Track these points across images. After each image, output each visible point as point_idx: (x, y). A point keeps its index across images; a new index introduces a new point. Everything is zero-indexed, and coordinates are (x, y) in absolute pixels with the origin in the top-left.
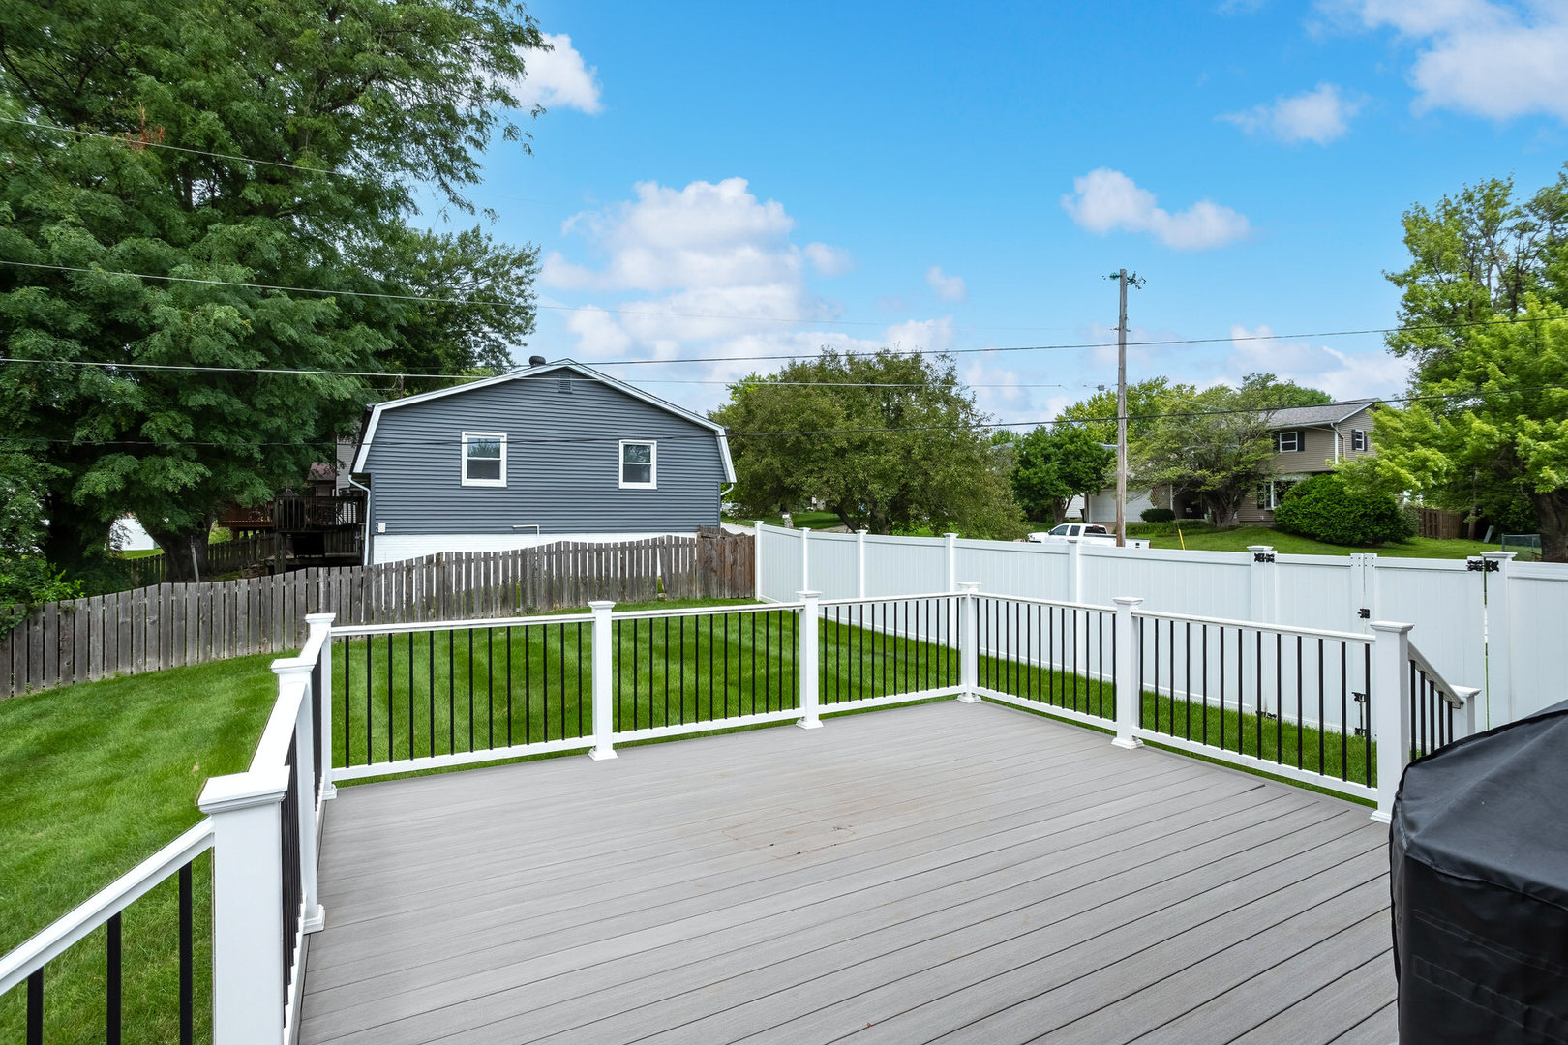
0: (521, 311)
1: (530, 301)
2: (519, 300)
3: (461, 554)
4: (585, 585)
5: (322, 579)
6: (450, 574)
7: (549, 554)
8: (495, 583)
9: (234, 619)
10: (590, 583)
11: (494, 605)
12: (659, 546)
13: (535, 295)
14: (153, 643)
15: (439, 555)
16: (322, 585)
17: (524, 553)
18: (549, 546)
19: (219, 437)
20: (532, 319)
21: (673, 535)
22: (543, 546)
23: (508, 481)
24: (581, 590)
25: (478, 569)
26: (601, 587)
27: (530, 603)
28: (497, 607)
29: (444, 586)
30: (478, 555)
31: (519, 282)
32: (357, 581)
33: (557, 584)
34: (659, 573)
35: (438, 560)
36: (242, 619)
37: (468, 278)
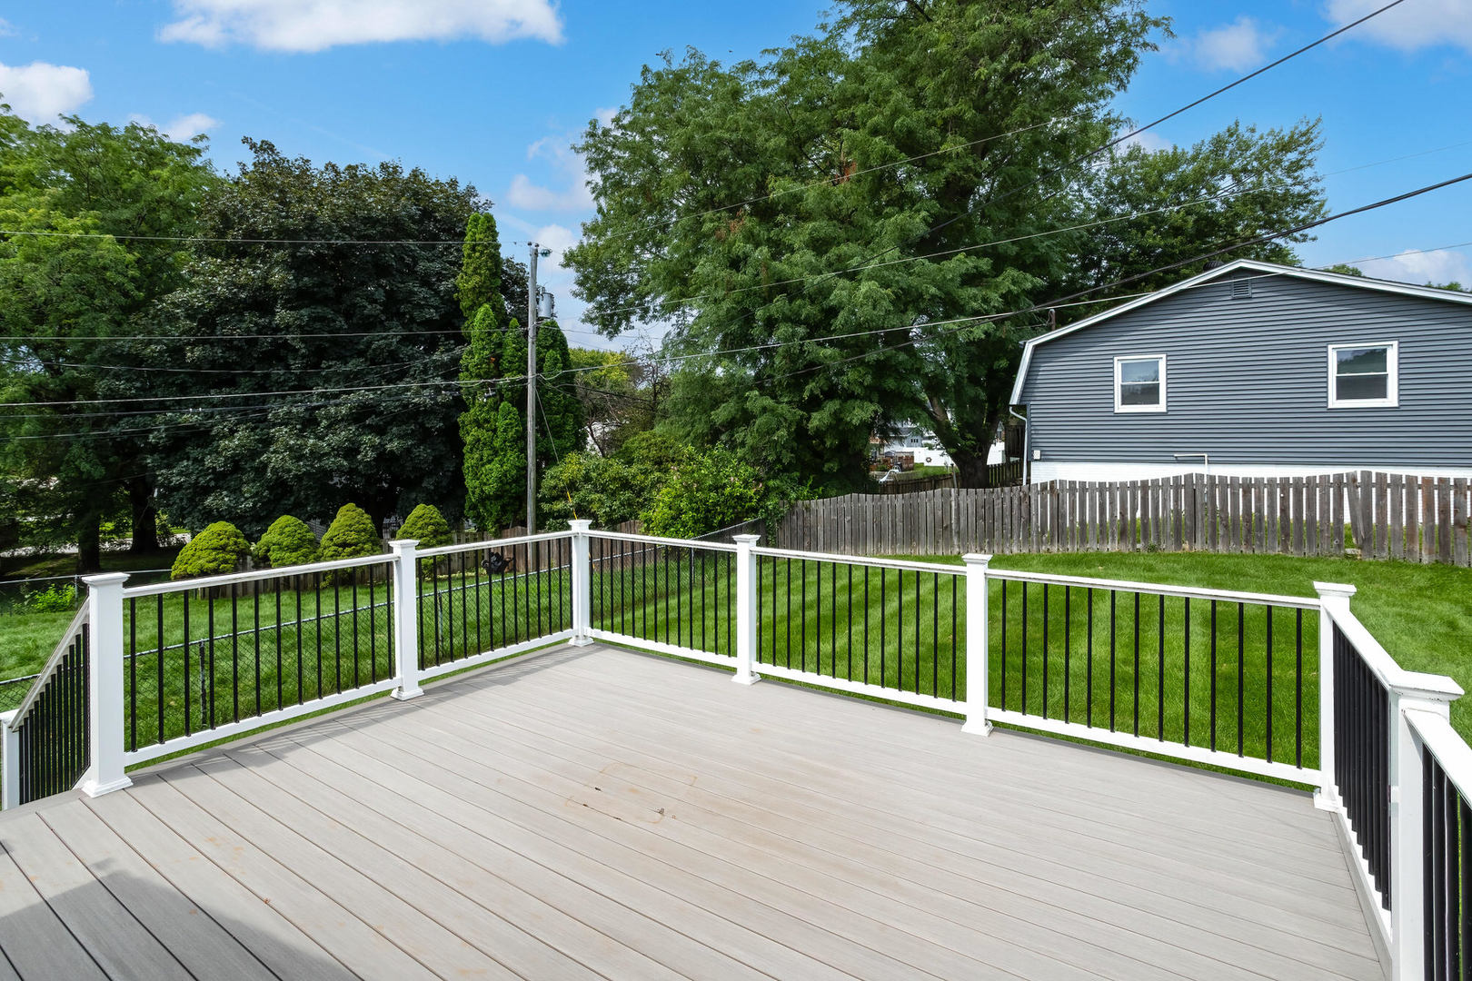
0: (1303, 199)
1: (1313, 187)
2: (1298, 189)
3: (1074, 482)
4: (1226, 526)
5: (953, 498)
6: (1064, 502)
7: (1177, 487)
8: (1113, 515)
9: (894, 526)
10: (1234, 524)
11: (1110, 538)
12: (1347, 485)
13: (1319, 175)
14: (848, 536)
15: (1052, 482)
16: (953, 504)
17: (1144, 484)
18: (1176, 479)
19: (890, 384)
20: (1321, 206)
21: (1374, 470)
22: (1168, 479)
23: (1168, 406)
24: (1221, 532)
25: (1093, 499)
26: (1249, 531)
27: (1152, 541)
28: (1113, 540)
29: (1058, 514)
30: (1092, 484)
31: (1296, 166)
32: (980, 502)
33: (1188, 523)
34: (1347, 519)
35: (1052, 487)
36: (900, 525)
37: (1227, 182)
